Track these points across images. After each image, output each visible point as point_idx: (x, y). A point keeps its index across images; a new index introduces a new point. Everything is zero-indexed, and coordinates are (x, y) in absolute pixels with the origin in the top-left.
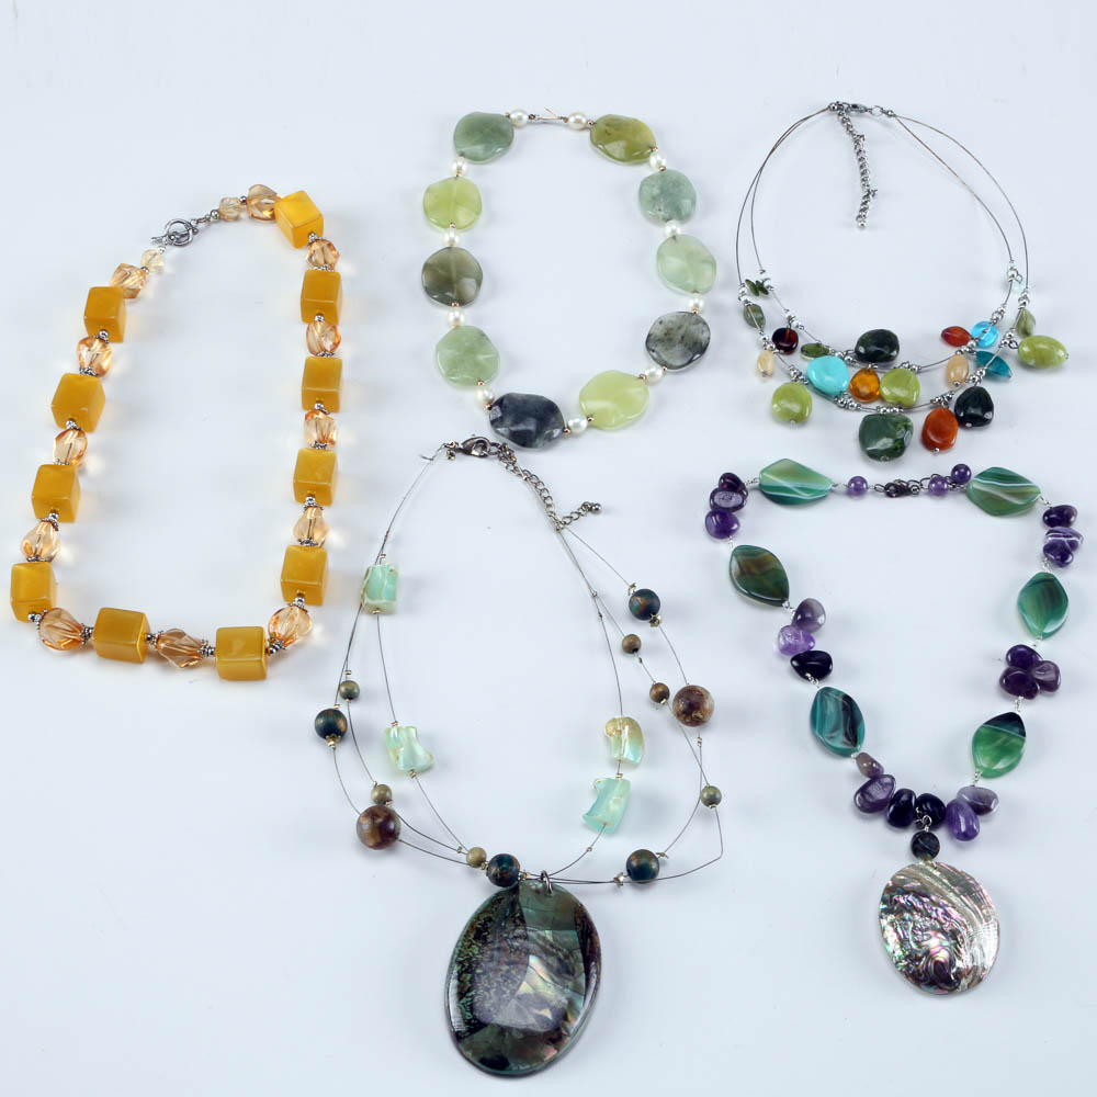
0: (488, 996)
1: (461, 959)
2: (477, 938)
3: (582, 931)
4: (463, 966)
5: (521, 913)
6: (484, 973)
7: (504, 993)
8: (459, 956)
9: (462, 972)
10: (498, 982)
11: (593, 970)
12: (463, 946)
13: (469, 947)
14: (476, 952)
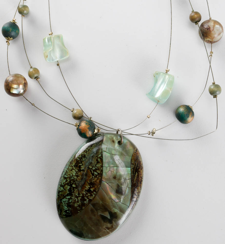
0: (77, 200)
1: (66, 176)
2: (76, 166)
3: (134, 169)
4: (67, 181)
5: (102, 156)
6: (77, 187)
7: (85, 200)
8: (65, 174)
9: (66, 184)
10: (83, 194)
11: (136, 192)
12: (68, 169)
13: (71, 170)
14: (74, 174)
